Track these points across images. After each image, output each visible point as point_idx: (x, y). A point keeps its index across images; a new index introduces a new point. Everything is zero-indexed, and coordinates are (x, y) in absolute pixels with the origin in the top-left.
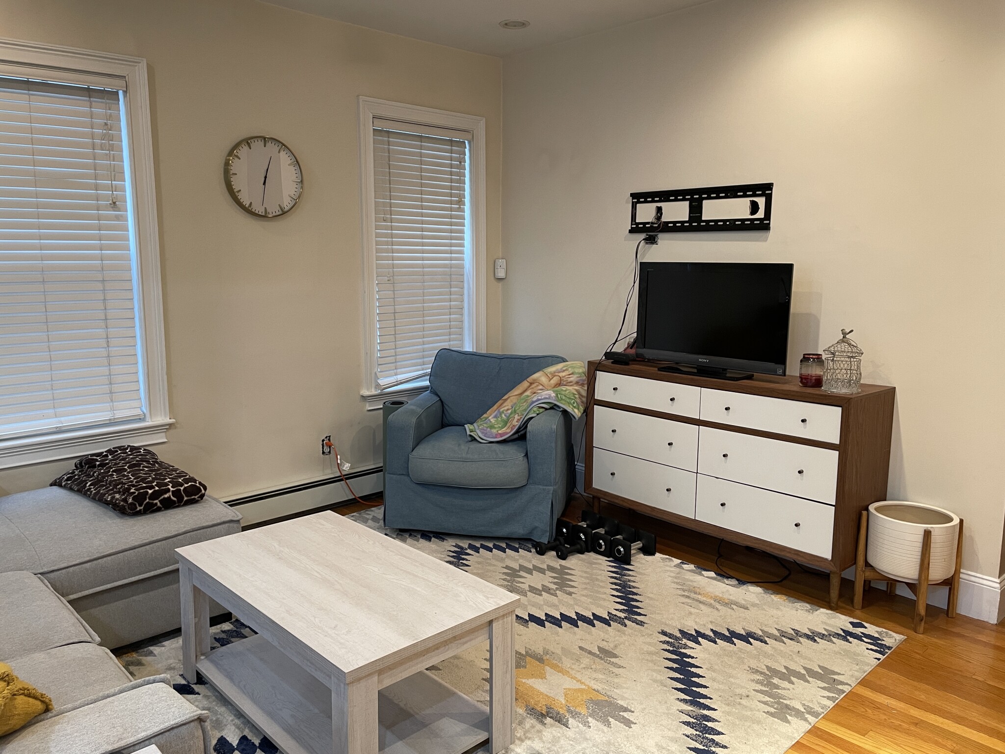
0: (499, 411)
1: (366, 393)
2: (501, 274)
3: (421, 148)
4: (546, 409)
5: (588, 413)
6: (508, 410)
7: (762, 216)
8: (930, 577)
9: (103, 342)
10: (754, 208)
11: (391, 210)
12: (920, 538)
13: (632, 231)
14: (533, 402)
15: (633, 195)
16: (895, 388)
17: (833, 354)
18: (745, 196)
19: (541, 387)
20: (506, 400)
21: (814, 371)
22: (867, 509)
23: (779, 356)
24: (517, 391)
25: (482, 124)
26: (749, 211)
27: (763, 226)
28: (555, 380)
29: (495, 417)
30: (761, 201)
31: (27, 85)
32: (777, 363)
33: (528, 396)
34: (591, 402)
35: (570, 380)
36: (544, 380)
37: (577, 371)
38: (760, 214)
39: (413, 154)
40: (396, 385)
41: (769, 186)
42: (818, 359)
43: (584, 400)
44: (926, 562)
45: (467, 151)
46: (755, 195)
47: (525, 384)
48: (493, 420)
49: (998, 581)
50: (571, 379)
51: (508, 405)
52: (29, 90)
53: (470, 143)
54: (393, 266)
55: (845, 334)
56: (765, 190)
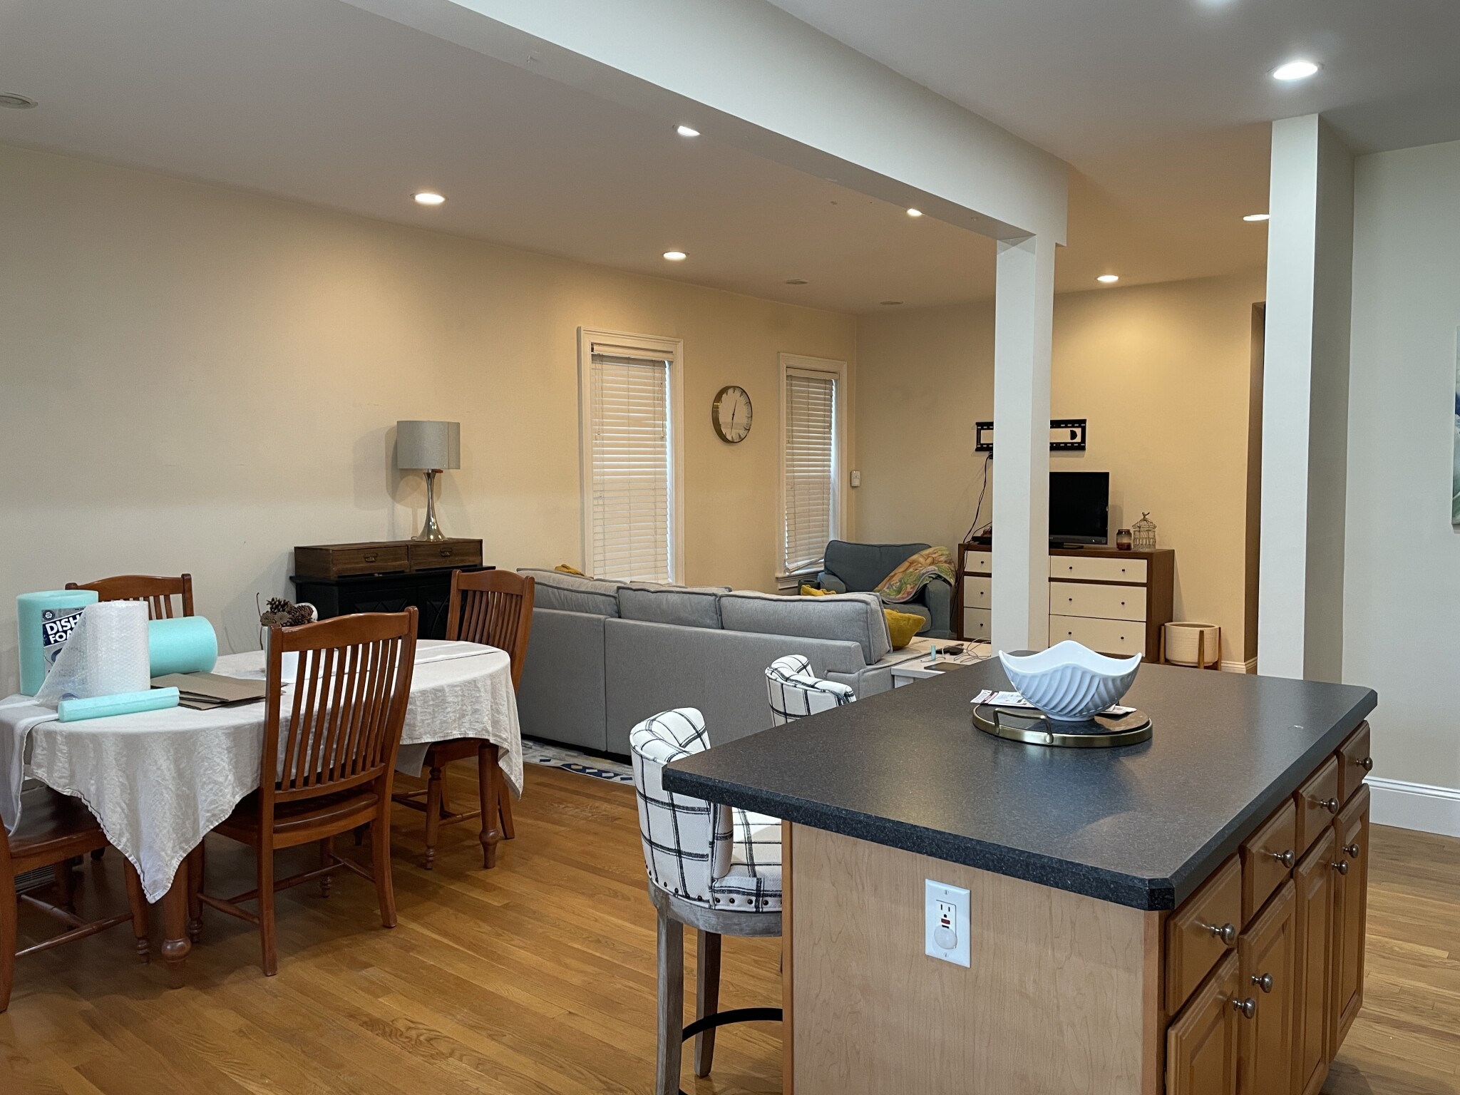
0: (890, 584)
1: (780, 575)
2: (856, 482)
3: (809, 387)
4: (933, 579)
5: (959, 581)
6: (896, 583)
7: (1080, 441)
8: (1205, 661)
9: (652, 532)
10: (1073, 435)
11: (792, 435)
12: (1197, 636)
13: (977, 450)
14: (924, 574)
15: (978, 424)
16: (1174, 550)
17: (1140, 527)
18: (1066, 427)
19: (920, 565)
20: (893, 576)
21: (1125, 540)
22: (1164, 625)
23: (1103, 532)
24: (900, 569)
25: (845, 366)
26: (1069, 437)
27: (1081, 447)
28: (929, 560)
29: (888, 588)
30: (1078, 431)
31: (628, 360)
32: (1101, 536)
33: (911, 572)
34: (960, 574)
35: (940, 560)
36: (922, 560)
37: (944, 553)
38: (1078, 439)
39: (802, 392)
40: (797, 570)
41: (1084, 421)
42: (1128, 532)
43: (954, 573)
44: (1202, 650)
45: (834, 387)
46: (1073, 427)
47: (906, 564)
48: (887, 591)
49: (1244, 664)
50: (942, 559)
51: (896, 579)
52: (628, 364)
53: (836, 381)
54: (794, 477)
55: (1144, 515)
56: (1081, 423)
